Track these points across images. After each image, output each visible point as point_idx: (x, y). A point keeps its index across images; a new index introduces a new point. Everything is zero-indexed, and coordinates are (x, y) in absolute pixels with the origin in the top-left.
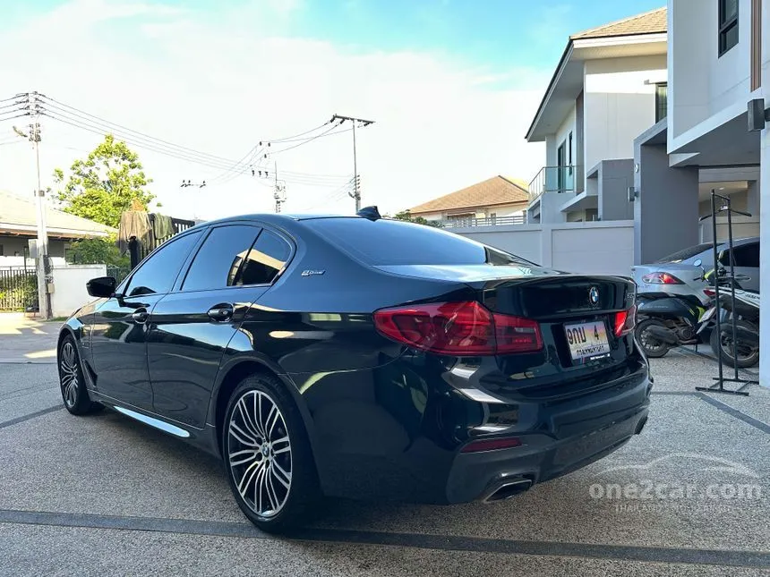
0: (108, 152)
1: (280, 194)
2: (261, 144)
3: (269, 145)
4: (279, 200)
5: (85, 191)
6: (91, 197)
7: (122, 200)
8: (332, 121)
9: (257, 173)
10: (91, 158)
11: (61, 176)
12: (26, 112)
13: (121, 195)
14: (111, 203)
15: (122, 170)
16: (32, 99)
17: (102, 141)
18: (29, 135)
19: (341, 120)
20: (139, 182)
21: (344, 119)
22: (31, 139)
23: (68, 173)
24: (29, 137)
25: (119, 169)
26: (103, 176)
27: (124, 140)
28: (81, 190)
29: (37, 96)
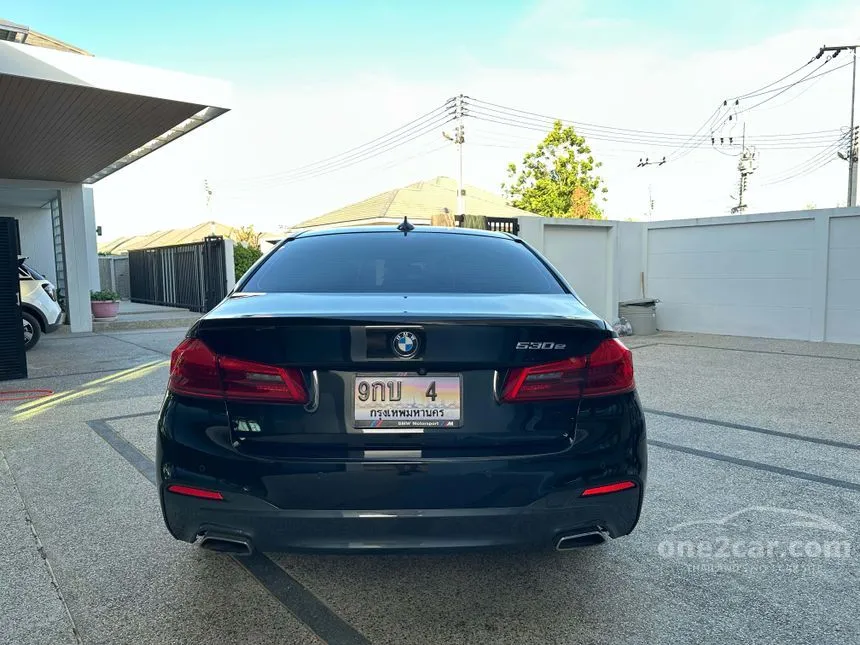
0: (556, 140)
1: (746, 164)
2: (725, 103)
3: (737, 103)
4: (744, 172)
5: (536, 182)
6: (539, 188)
7: (566, 189)
8: (818, 57)
9: (718, 141)
10: (541, 148)
11: (514, 170)
12: (454, 116)
13: (566, 184)
14: (556, 193)
15: (568, 156)
16: (458, 102)
17: (551, 129)
18: (454, 138)
19: (835, 52)
20: (586, 168)
21: (839, 50)
22: (457, 142)
23: (521, 168)
24: (455, 140)
25: (565, 156)
26: (550, 166)
27: (571, 124)
28: (531, 182)
29: (463, 99)
